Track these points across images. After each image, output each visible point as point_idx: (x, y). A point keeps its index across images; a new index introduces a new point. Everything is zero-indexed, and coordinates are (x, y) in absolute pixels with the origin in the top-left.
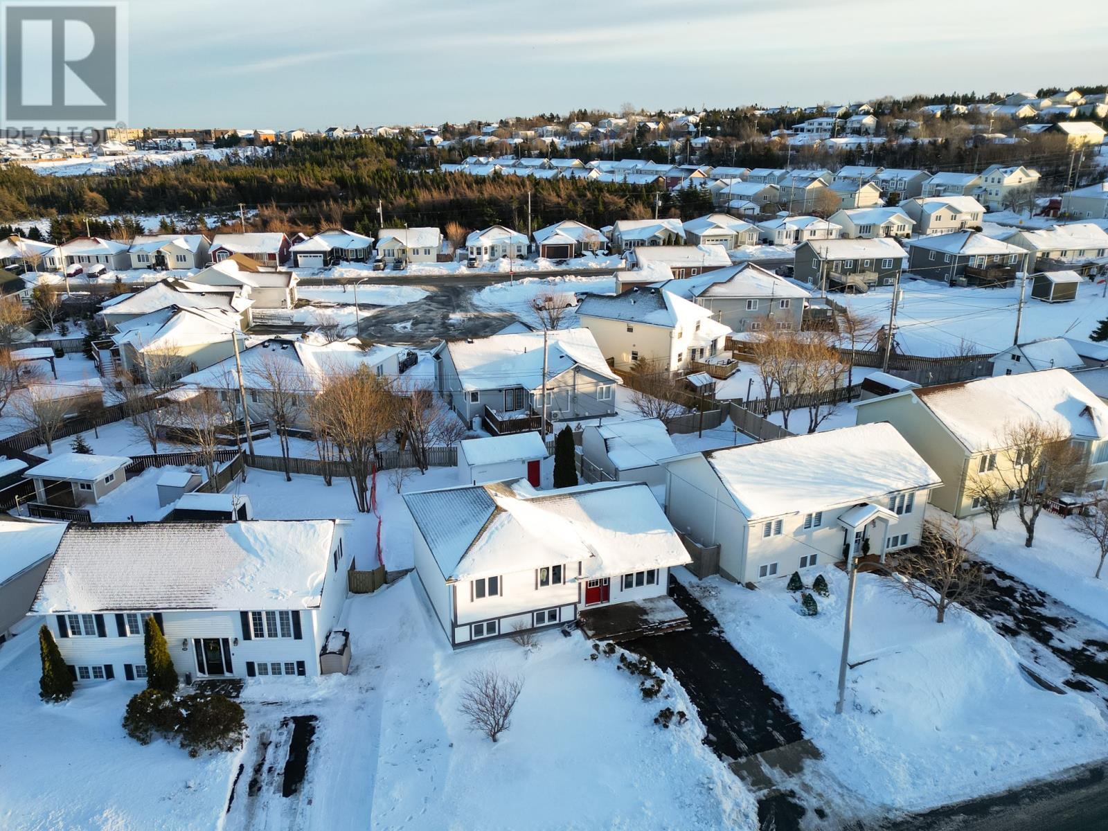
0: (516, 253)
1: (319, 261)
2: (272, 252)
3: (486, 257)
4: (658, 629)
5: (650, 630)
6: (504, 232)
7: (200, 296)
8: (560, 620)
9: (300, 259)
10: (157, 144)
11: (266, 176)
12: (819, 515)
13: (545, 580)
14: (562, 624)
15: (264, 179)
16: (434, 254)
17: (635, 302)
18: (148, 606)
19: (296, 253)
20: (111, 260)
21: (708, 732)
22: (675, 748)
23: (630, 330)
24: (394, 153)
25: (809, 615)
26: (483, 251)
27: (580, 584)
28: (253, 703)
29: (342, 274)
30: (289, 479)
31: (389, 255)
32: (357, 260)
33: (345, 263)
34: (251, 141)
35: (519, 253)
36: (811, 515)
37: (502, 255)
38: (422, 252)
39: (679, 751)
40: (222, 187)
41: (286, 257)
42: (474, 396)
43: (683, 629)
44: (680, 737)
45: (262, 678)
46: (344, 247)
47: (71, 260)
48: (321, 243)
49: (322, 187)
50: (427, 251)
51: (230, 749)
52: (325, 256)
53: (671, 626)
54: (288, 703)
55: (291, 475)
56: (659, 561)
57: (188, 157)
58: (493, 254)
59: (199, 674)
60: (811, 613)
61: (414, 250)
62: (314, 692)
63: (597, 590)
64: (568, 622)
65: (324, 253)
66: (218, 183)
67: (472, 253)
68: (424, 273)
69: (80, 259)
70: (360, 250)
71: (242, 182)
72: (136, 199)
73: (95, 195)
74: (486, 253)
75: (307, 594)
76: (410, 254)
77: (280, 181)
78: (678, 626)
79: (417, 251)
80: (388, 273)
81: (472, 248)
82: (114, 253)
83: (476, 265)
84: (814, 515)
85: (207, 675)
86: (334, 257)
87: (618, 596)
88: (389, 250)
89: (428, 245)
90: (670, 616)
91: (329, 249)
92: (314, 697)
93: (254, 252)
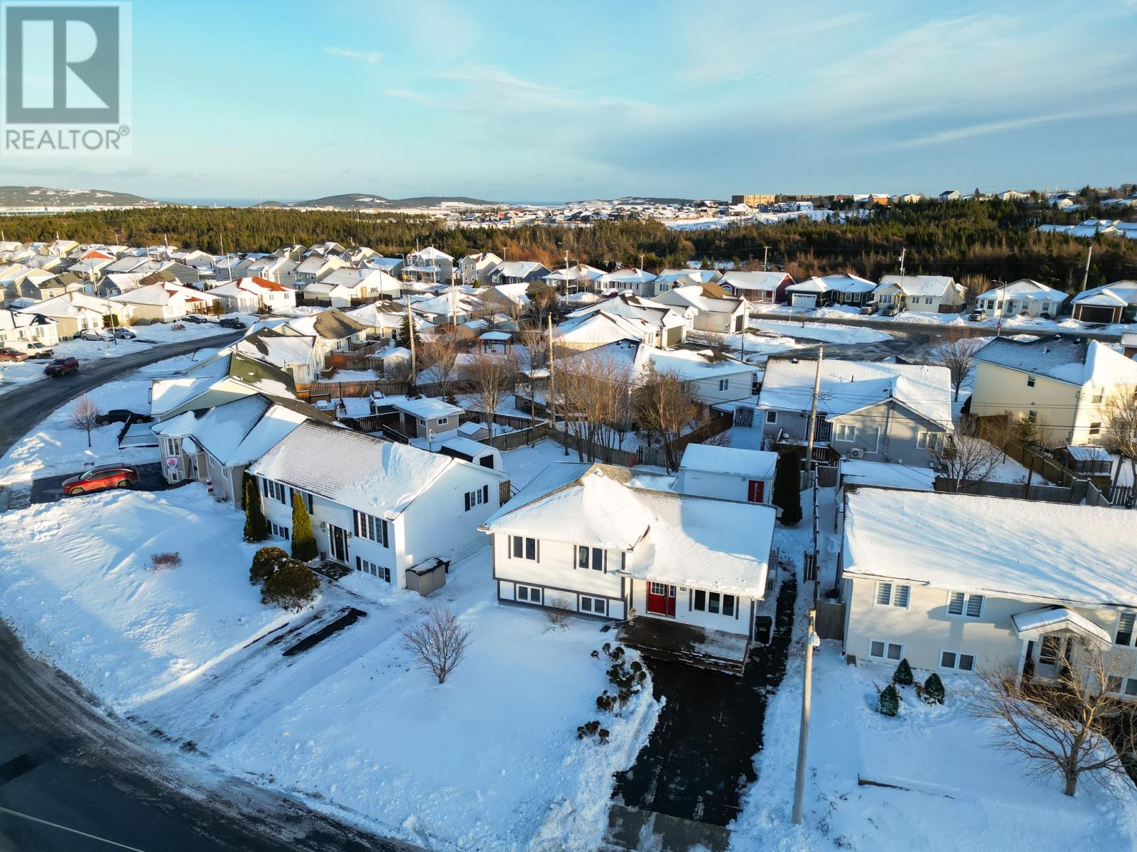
0: (1041, 311)
1: (812, 301)
2: (770, 289)
3: (997, 312)
4: (700, 662)
5: (690, 659)
6: (1031, 285)
7: (642, 311)
8: (608, 614)
9: (794, 298)
10: (780, 207)
11: (838, 232)
12: (977, 600)
13: (584, 561)
14: (608, 619)
15: (835, 233)
16: (936, 305)
17: (1048, 351)
18: (302, 485)
19: (792, 292)
20: (641, 287)
21: (632, 769)
22: (568, 760)
23: (1031, 384)
24: (1000, 214)
25: (882, 712)
26: (996, 305)
27: (623, 579)
28: (343, 588)
29: (825, 314)
30: (567, 454)
31: (885, 301)
32: (852, 304)
33: (838, 305)
34: (862, 205)
35: (1045, 312)
36: (961, 595)
37: (1020, 312)
38: (922, 301)
39: (570, 765)
40: (794, 240)
41: (782, 296)
42: (772, 415)
43: (731, 673)
44: (584, 753)
45: (363, 573)
46: (842, 290)
47: (612, 284)
48: (819, 284)
49: (888, 242)
50: (929, 300)
51: (286, 608)
52: (818, 298)
53: (716, 664)
54: (362, 598)
55: (570, 450)
56: (719, 584)
57: (792, 216)
58: (1010, 310)
59: (331, 555)
60: (885, 710)
61: (914, 298)
62: (383, 597)
63: (661, 598)
64: (616, 620)
65: (818, 294)
66: (792, 236)
67: (982, 306)
68: (911, 321)
69: (619, 285)
70: (858, 294)
71: (815, 236)
72: (719, 247)
73: (688, 243)
74: (1000, 307)
75: (391, 508)
76: (908, 302)
77: (849, 236)
78: (725, 667)
79: (918, 299)
80: (876, 317)
81: (983, 301)
82: (643, 281)
83: (979, 318)
84: (966, 598)
85: (335, 558)
86: (829, 298)
87: (685, 615)
88: (886, 296)
89: (931, 293)
90: (724, 653)
91: (824, 291)
92: (382, 601)
93: (753, 288)
